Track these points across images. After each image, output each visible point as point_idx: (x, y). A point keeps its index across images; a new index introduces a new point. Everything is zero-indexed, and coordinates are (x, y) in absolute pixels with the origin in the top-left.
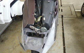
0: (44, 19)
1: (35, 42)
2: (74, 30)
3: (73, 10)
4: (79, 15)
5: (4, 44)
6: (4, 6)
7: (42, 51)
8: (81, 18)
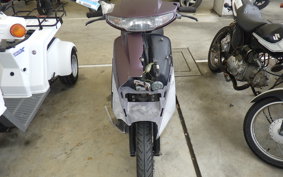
0: (158, 67)
1: (144, 108)
2: (200, 102)
3: (190, 60)
4: (206, 70)
5: (37, 148)
6: (34, 53)
7: (160, 122)
8: (210, 77)
